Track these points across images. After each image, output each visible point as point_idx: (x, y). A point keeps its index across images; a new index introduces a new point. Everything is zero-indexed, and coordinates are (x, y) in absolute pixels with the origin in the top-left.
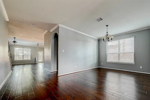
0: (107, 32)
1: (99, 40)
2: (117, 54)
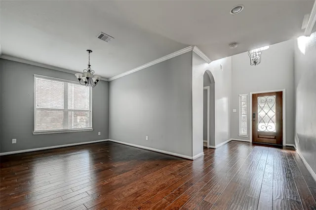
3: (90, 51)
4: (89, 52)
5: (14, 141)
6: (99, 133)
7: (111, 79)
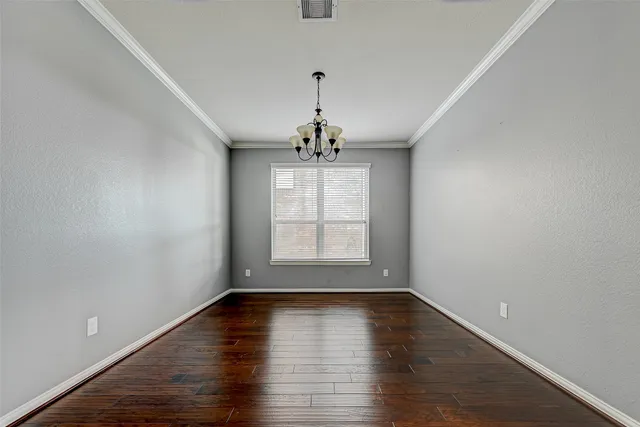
0: (318, 111)
1: (233, 152)
2: (314, 226)
3: (319, 75)
4: (319, 78)
5: (248, 273)
6: (386, 273)
7: (412, 142)
